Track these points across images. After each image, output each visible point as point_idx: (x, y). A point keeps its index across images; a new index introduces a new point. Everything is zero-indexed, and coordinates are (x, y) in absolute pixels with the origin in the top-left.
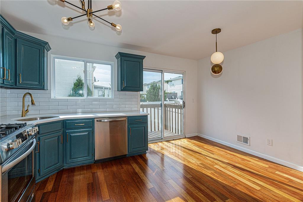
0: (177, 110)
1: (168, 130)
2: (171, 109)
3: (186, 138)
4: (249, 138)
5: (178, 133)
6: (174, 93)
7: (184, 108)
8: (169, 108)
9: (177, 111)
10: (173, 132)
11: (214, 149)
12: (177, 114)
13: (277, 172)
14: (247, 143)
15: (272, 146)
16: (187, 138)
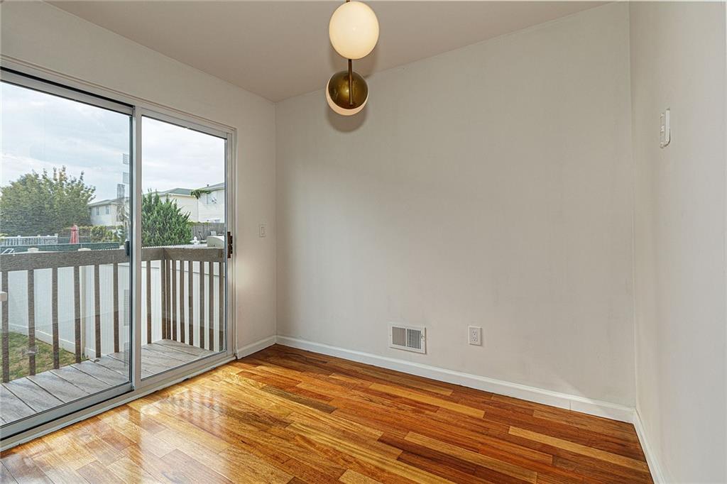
0: (206, 264)
1: (175, 339)
2: (186, 263)
3: (237, 360)
4: (423, 333)
5: (211, 348)
6: (217, 224)
7: (229, 257)
8: (178, 262)
9: (207, 271)
10: (191, 343)
11: (332, 386)
12: (207, 279)
13: (513, 431)
14: (417, 346)
15: (481, 345)
16: (244, 360)
